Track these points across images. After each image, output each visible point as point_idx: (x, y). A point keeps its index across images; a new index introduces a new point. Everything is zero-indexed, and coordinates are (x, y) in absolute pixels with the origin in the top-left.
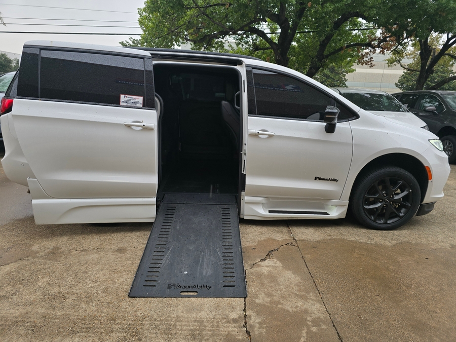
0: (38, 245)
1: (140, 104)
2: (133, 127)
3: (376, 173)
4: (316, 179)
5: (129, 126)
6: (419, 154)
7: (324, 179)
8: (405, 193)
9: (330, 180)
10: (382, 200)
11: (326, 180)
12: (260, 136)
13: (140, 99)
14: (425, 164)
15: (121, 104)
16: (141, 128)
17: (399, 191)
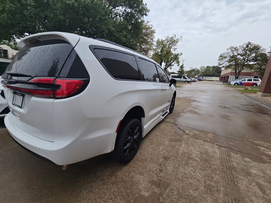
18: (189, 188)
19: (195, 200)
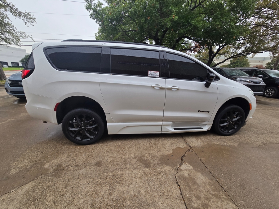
0: (49, 163)
1: (158, 75)
2: (155, 88)
3: (227, 108)
4: (198, 112)
5: (153, 87)
6: (247, 98)
7: (202, 112)
8: (238, 117)
9: (205, 112)
10: (228, 121)
11: (204, 112)
12: (173, 89)
13: (158, 73)
14: (250, 103)
15: (149, 75)
16: (159, 88)
17: (235, 117)
18: (57, 194)
19: (40, 204)
